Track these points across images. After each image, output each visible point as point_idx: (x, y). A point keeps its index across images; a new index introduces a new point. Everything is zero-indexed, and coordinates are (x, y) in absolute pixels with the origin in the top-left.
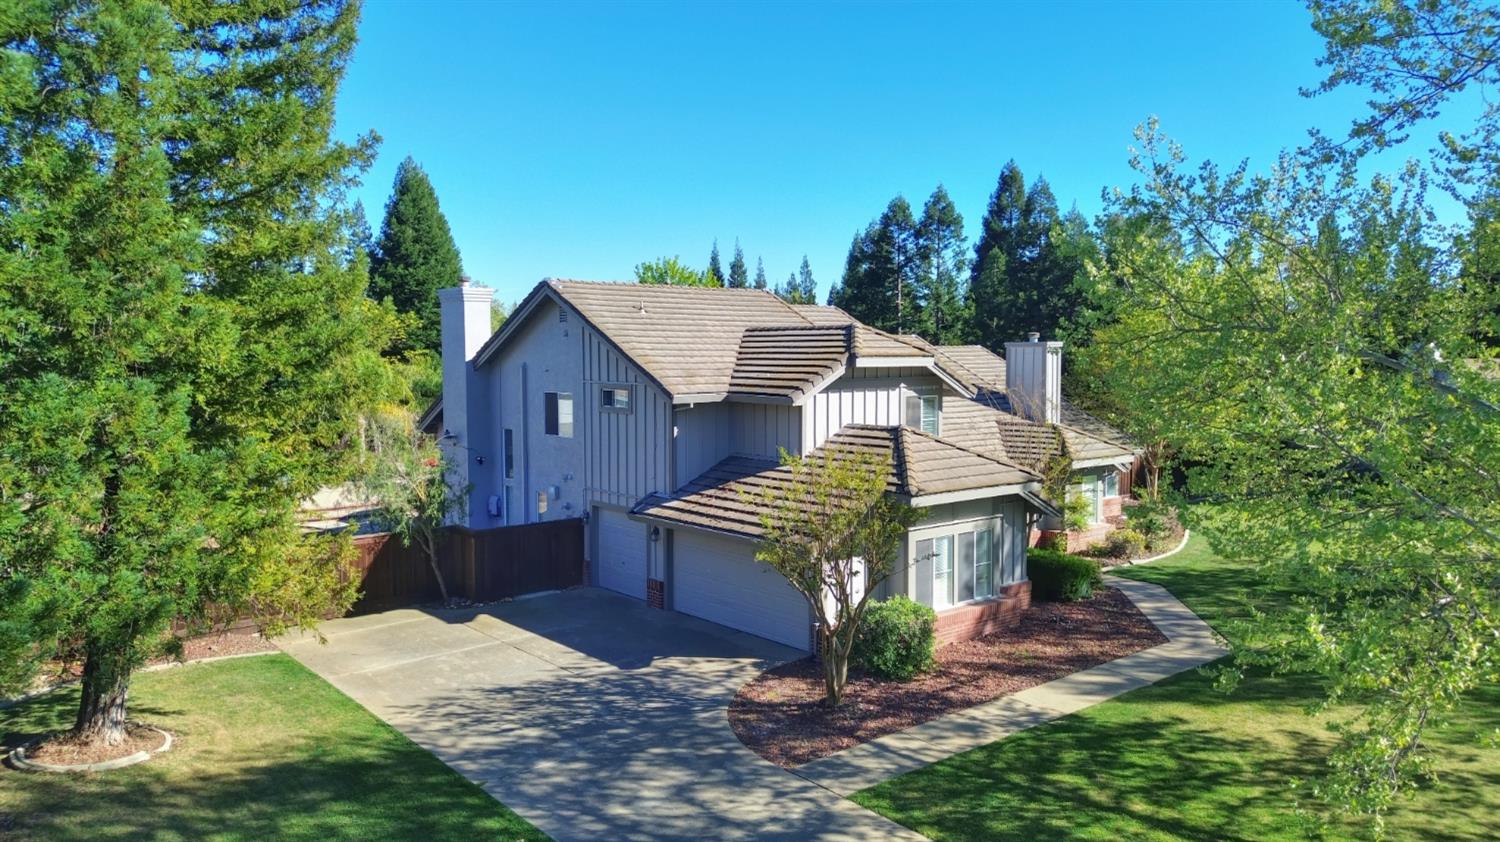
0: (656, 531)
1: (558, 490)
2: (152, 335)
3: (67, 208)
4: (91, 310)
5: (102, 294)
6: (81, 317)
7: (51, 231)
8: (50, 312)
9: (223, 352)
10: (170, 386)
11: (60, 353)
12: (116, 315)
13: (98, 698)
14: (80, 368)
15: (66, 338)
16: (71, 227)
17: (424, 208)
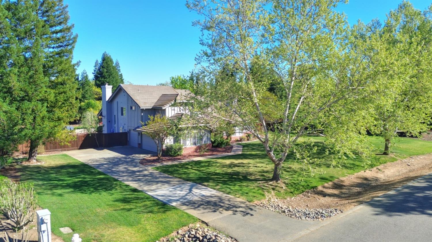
0: (139, 134)
1: (123, 127)
2: (41, 95)
3: (28, 77)
4: (31, 91)
5: (33, 89)
6: (30, 93)
7: (26, 80)
8: (25, 91)
9: (52, 98)
10: (44, 103)
11: (27, 97)
12: (35, 92)
13: (32, 155)
14: (30, 100)
15: (28, 96)
16: (29, 79)
17: (109, 64)
